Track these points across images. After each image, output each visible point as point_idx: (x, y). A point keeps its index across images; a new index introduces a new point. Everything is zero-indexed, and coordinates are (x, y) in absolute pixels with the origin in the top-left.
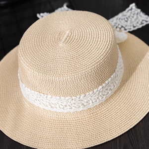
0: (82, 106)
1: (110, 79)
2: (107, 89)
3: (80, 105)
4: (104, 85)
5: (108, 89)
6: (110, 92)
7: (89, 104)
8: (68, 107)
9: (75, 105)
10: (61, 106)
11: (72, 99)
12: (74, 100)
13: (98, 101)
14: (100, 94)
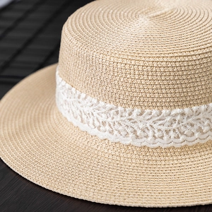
0: (131, 135)
1: (203, 107)
2: (192, 125)
3: (129, 130)
4: (186, 110)
5: (196, 127)
6: (197, 135)
7: (147, 137)
8: (107, 127)
9: (120, 128)
10: (96, 122)
11: (117, 112)
12: (119, 116)
13: (165, 138)
14: (175, 126)
